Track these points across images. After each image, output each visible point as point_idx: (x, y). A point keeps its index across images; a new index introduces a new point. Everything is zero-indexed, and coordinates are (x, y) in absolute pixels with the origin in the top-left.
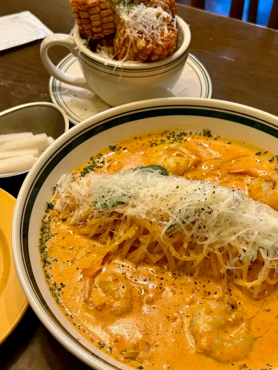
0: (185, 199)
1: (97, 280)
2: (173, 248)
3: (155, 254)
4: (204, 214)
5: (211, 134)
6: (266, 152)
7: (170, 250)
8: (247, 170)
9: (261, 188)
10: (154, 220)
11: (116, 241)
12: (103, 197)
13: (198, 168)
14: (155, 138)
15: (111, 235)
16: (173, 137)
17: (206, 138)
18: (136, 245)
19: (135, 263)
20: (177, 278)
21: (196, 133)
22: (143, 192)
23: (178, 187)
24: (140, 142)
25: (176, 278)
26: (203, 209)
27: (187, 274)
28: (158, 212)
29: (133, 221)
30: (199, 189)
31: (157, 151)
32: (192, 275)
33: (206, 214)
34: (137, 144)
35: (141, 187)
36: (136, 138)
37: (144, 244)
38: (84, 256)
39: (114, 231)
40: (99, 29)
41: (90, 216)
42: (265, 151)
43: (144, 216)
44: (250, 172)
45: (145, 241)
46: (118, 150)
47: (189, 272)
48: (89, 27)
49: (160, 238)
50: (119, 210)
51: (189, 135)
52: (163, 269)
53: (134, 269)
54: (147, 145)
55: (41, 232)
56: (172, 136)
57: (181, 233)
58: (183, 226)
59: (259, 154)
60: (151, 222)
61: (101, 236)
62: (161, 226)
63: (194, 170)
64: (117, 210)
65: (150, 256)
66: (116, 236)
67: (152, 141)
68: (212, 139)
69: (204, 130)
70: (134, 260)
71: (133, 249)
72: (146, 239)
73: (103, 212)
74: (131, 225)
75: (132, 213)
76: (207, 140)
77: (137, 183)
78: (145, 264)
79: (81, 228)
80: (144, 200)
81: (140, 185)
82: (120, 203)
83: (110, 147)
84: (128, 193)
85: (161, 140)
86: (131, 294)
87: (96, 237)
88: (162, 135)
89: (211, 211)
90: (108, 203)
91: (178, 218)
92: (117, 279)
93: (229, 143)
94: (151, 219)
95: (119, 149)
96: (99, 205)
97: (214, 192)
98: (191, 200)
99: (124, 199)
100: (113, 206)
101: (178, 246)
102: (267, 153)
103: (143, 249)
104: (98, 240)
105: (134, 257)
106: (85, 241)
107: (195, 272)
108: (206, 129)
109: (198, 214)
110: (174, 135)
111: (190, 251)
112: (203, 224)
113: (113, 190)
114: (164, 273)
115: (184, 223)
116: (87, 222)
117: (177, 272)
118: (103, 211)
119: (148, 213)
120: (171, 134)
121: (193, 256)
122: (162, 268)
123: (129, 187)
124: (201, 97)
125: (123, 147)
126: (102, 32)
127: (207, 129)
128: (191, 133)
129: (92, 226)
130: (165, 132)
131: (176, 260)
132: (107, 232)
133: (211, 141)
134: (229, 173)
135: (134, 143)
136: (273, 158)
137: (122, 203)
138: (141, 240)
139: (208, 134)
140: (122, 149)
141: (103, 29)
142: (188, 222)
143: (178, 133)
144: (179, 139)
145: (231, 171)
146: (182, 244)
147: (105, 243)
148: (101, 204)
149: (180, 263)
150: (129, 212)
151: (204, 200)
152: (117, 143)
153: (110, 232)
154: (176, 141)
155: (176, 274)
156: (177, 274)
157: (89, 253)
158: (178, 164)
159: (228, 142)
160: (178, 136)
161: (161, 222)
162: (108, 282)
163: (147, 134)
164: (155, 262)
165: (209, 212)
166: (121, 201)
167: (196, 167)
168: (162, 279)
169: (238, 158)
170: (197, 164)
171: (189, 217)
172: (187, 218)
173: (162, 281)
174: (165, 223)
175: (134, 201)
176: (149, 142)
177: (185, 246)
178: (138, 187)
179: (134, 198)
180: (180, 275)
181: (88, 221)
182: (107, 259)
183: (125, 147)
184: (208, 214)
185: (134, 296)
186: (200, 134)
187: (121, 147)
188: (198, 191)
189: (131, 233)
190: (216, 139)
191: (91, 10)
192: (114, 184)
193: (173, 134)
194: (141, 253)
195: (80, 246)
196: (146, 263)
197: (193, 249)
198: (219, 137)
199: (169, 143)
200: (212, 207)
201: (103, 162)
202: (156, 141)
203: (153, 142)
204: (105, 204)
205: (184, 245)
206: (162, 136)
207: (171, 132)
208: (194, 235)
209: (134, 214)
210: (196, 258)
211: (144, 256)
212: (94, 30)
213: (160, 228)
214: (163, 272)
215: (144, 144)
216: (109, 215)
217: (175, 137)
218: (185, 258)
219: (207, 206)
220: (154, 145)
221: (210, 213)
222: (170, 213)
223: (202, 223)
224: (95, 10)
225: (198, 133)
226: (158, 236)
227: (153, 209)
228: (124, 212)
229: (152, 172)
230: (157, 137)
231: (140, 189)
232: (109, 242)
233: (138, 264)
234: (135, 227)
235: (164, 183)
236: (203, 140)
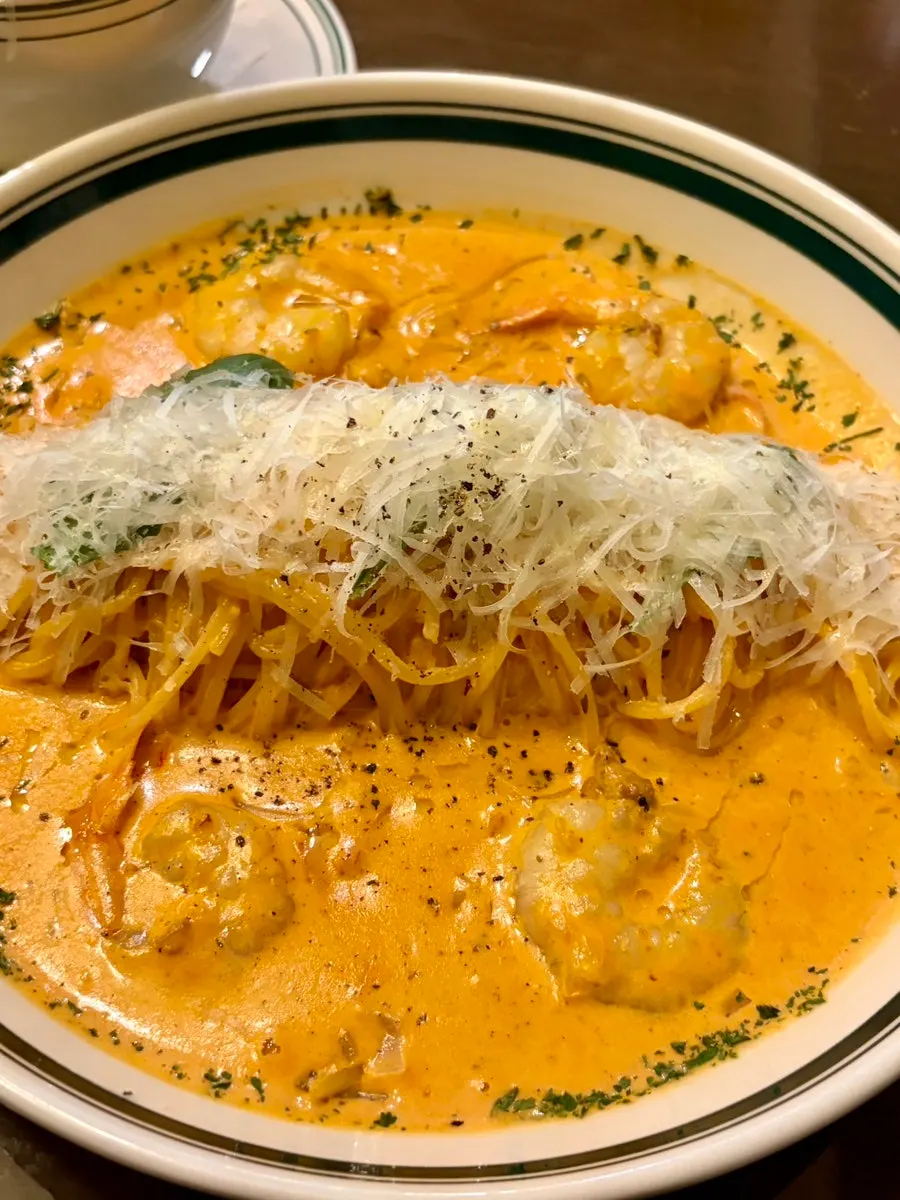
0: (392, 461)
1: (132, 839)
2: (389, 652)
3: (324, 686)
4: (476, 501)
5: (398, 200)
6: (599, 233)
7: (380, 661)
8: (555, 308)
9: (617, 362)
10: (292, 567)
11: (166, 679)
12: (71, 522)
13: (387, 334)
14: (201, 258)
15: (140, 658)
16: (265, 240)
17: (381, 219)
18: (245, 673)
19: (256, 739)
20: (422, 751)
21: (343, 211)
22: (224, 469)
23: (352, 423)
24: (149, 283)
25: (419, 754)
26: (468, 486)
27: (455, 729)
28: (300, 533)
29: (213, 589)
30: (435, 412)
31: (220, 304)
32: (472, 727)
33: (482, 501)
34: (139, 291)
35: (210, 451)
36: (126, 270)
37: (277, 662)
38: (55, 764)
39: (147, 641)
41: (35, 609)
42: (593, 231)
43: (253, 562)
44: (565, 312)
45: (278, 650)
46: (72, 327)
47: (458, 718)
49: (335, 628)
50: (146, 557)
51: (317, 223)
52: (365, 735)
53: (260, 762)
54: (177, 287)
56: (257, 237)
57: (407, 593)
58: (408, 566)
59: (574, 243)
60: (284, 578)
61: (103, 670)
62: (327, 583)
63: (373, 347)
64: (138, 560)
65: (308, 698)
66: (160, 657)
67: (190, 270)
68: (404, 219)
69: (368, 195)
70: (251, 729)
71: (237, 688)
72: (279, 643)
73: (85, 580)
74: (209, 607)
75: (204, 560)
76: (388, 228)
77: (190, 439)
78: (295, 732)
79: (13, 658)
80: (234, 500)
81: (205, 446)
82: (146, 532)
83: (39, 322)
84: (165, 488)
85: (224, 261)
86: (276, 860)
87: (82, 678)
88: (221, 237)
89: (497, 487)
90: (95, 542)
91: (386, 538)
92: (209, 819)
93: (467, 224)
94: (284, 568)
95: (73, 322)
96: (61, 558)
97: (491, 414)
98: (416, 460)
99: (158, 514)
100: (122, 548)
101: (402, 639)
102: (604, 236)
103: (275, 683)
104: (91, 691)
105: (248, 720)
106: (40, 706)
107: (479, 712)
108: (374, 190)
109: (452, 507)
110: (264, 233)
111: (450, 646)
112: (480, 539)
113: (102, 487)
114: (374, 746)
115: (408, 550)
116: (32, 631)
117: (418, 731)
118: (85, 576)
119: (264, 546)
120: (252, 231)
121: (464, 662)
122: (361, 729)
123: (163, 463)
124: (319, 71)
125: (88, 312)
127: (379, 189)
128: (324, 214)
129: (55, 645)
130: (230, 227)
131: (407, 690)
132: (121, 654)
133: (401, 226)
134: (499, 331)
135: (126, 289)
136: (626, 247)
137: (154, 530)
138: (263, 648)
139: (384, 204)
140: (85, 323)
142: (424, 546)
143: (275, 220)
144: (286, 242)
145: (504, 323)
146: (417, 628)
147: (124, 694)
148: (71, 553)
149: (422, 697)
150: (189, 556)
151: (461, 451)
152: (60, 302)
153: (133, 648)
154: (280, 252)
155: (415, 740)
156: (420, 737)
157: (72, 746)
158: (311, 334)
159: (460, 223)
160: (280, 231)
161: (323, 568)
162: (178, 839)
163: (165, 244)
164: (330, 715)
165: (489, 491)
166: (146, 524)
167: (375, 332)
168: (371, 769)
169: (509, 270)
170: (378, 321)
171: (424, 525)
172: (419, 529)
173: (374, 778)
174: (337, 567)
175: (196, 511)
176: (182, 274)
177: (431, 631)
178: (200, 454)
179: (196, 499)
180: (430, 739)
181: (32, 628)
182: (148, 750)
183: (94, 314)
184: (490, 497)
185: (288, 864)
186: (358, 211)
187: (80, 316)
188: (432, 424)
189: (217, 636)
190: (416, 218)
192: (102, 463)
193: (259, 229)
194: (274, 696)
195: (29, 731)
196: (299, 726)
197: (457, 635)
198: (428, 208)
199: (254, 265)
200: (496, 469)
201: (26, 387)
202: (206, 265)
203: (193, 274)
204: (84, 549)
205: (425, 630)
206: (223, 244)
207: (251, 222)
208: (456, 588)
209: (210, 564)
210: (477, 664)
211: (284, 704)
213: (324, 591)
214: (367, 745)
215: (163, 288)
216: (112, 587)
217: (271, 237)
218: (438, 675)
219: (481, 470)
220: (202, 283)
221: (495, 495)
222: (346, 526)
223: (475, 539)
225: (351, 208)
226: (323, 622)
227: (279, 526)
228: (171, 562)
229: (235, 385)
230: (205, 251)
231: (207, 462)
232: (136, 685)
233: (268, 741)
234: (228, 606)
235: (295, 417)
236: (372, 230)
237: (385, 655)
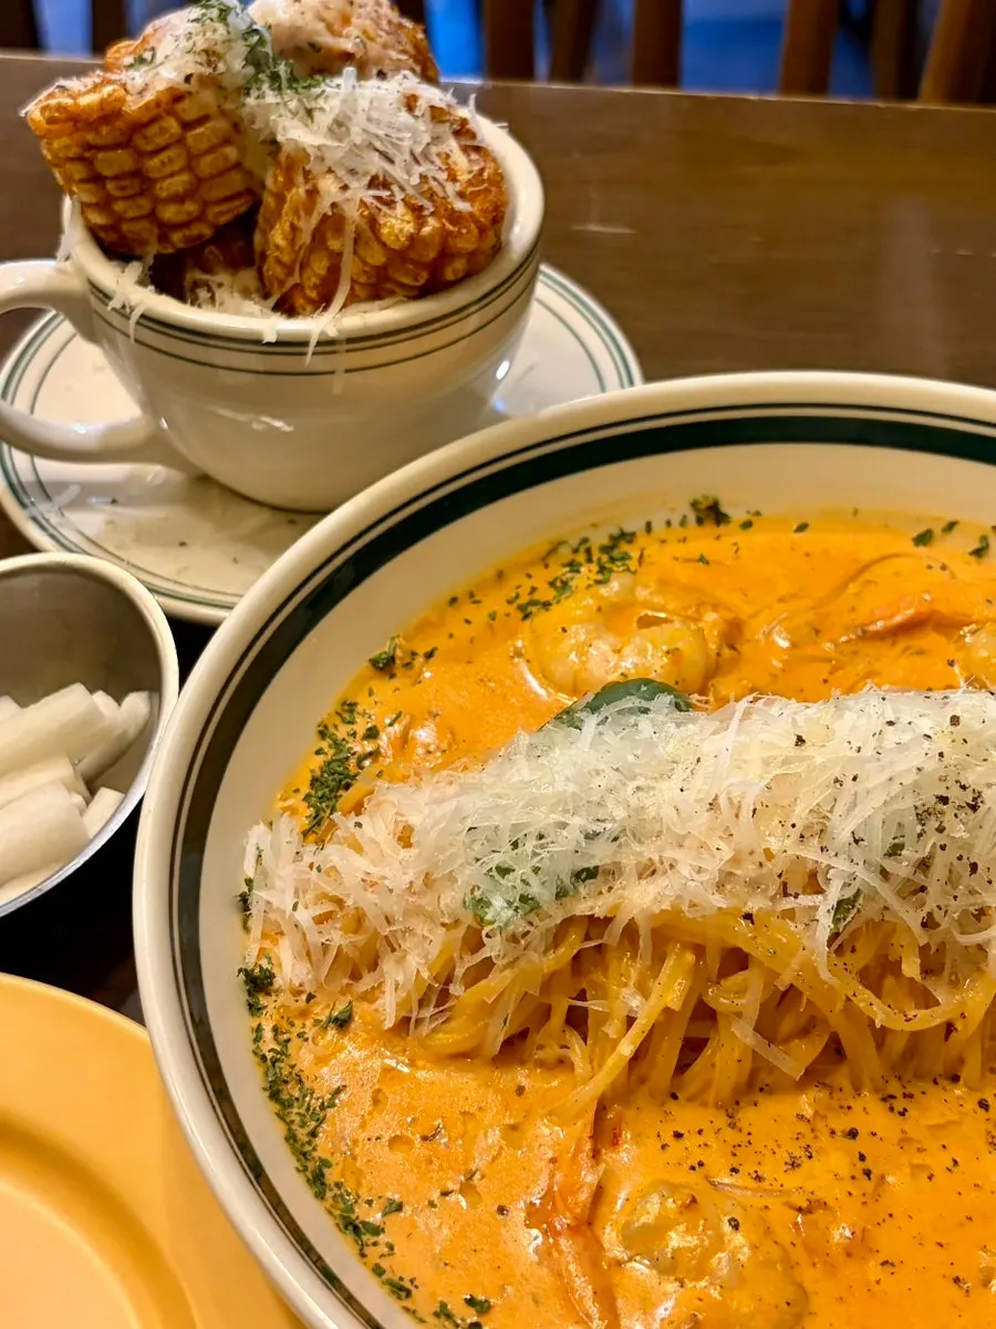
0: (855, 779)
1: (610, 1237)
2: (868, 995)
3: (787, 1040)
4: (956, 815)
5: (725, 509)
6: (951, 526)
7: (862, 1005)
8: (924, 609)
10: (754, 904)
11: (615, 1043)
12: (504, 871)
13: (745, 649)
14: (527, 584)
15: (577, 1020)
16: (589, 560)
17: (710, 529)
18: (698, 1032)
19: (717, 1107)
20: (905, 1110)
21: (669, 523)
22: (664, 800)
23: (800, 740)
24: (479, 615)
25: (902, 1114)
26: (944, 800)
27: (935, 1082)
28: (761, 864)
29: (664, 936)
30: (891, 723)
31: (564, 630)
32: (955, 1079)
33: (962, 815)
34: (468, 622)
35: (641, 782)
36: (454, 600)
37: (739, 1015)
38: (501, 1148)
39: (585, 1000)
40: (191, 207)
41: (459, 972)
42: (943, 524)
43: (719, 901)
44: (934, 612)
45: (740, 998)
46: (408, 665)
47: (939, 1069)
48: (145, 204)
49: (815, 970)
50: (589, 903)
51: (642, 540)
52: (836, 1095)
53: (729, 1134)
54: (508, 615)
55: (275, 1107)
56: (581, 557)
57: (882, 928)
58: (886, 892)
59: (924, 539)
60: (748, 917)
61: (538, 1038)
62: (792, 919)
63: (735, 663)
64: (582, 908)
65: (775, 1056)
66: (604, 1018)
67: (517, 597)
68: (734, 526)
69: (694, 505)
70: (711, 1097)
71: (693, 1048)
72: (741, 992)
73: (528, 932)
74: (659, 959)
75: (655, 901)
76: (718, 538)
77: (617, 770)
78: (759, 1097)
79: (434, 1030)
80: (683, 833)
81: (634, 778)
82: (583, 876)
83: (374, 662)
84: (603, 825)
85: (552, 584)
86: (776, 1243)
87: (514, 1048)
88: (544, 561)
89: (975, 799)
90: (535, 889)
91: (861, 863)
92: (694, 1200)
93: (802, 528)
94: (745, 904)
95: (408, 660)
96: (499, 910)
97: (955, 720)
98: (886, 776)
99: (600, 855)
100: (561, 894)
101: (880, 973)
102: (957, 528)
103: (735, 1042)
104: (523, 1063)
105: (708, 1084)
106: (466, 1086)
107: (961, 1061)
108: (700, 498)
109: (933, 824)
110: (588, 551)
111: (931, 984)
112: (965, 858)
113: (534, 830)
114: (849, 1108)
115: (884, 874)
116: (457, 997)
117: (895, 1088)
118: (528, 928)
119: (724, 881)
120: (576, 551)
121: (948, 1003)
122: (831, 1089)
123: (596, 798)
125: (422, 649)
126: (200, 218)
127: (705, 497)
128: (649, 528)
129: (487, 1009)
130: (553, 551)
131: (881, 1035)
132: (558, 1017)
133: (731, 535)
134: (867, 636)
135: (455, 623)
136: (984, 538)
137: (591, 873)
138: (719, 999)
139: (712, 514)
140: (420, 660)
141: (205, 205)
142: (902, 868)
143: (599, 539)
144: (612, 560)
145: (872, 628)
146: (894, 968)
147: (563, 1064)
148: (510, 903)
149: (897, 1046)
150: (639, 899)
151: (931, 765)
152: (393, 639)
153: (571, 1009)
154: (611, 571)
155: (893, 1097)
156: (899, 1094)
157: (514, 1128)
159: (794, 528)
160: (606, 549)
161: (788, 903)
162: (659, 1230)
163: (491, 572)
164: (798, 1074)
165: (968, 804)
166: (586, 865)
167: (733, 647)
168: (853, 1134)
169: (859, 572)
170: (733, 634)
171: (901, 847)
172: (895, 851)
173: (861, 1144)
174: (806, 900)
175: (637, 848)
176: (510, 602)
177: (911, 968)
178: (632, 786)
179: (634, 836)
180: (911, 1096)
181: (456, 994)
182: (604, 1126)
183: (429, 649)
184: (969, 811)
185: (789, 1247)
186: (683, 523)
187: (414, 654)
188: (891, 735)
189: (671, 990)
190: (747, 525)
191: (145, 137)
192: (533, 803)
193: (582, 549)
194: (736, 1056)
195: (464, 1114)
196: (761, 1090)
197: (932, 971)
198: (758, 514)
199: (589, 586)
200: (971, 778)
201: (372, 734)
202: (534, 590)
203: (524, 599)
204: (524, 899)
205: (904, 966)
206: (547, 566)
207: (574, 543)
208: (938, 915)
209: (666, 906)
210: (963, 1003)
211: (748, 1064)
212: (169, 213)
213: (793, 929)
214: (842, 1107)
215: (493, 617)
216: (551, 939)
217: (596, 555)
218: (926, 1019)
219: (957, 782)
220: (534, 609)
221: (974, 808)
222: (811, 853)
223: (960, 858)
224: (163, 130)
225: (676, 521)
226: (795, 964)
227: (736, 860)
228: (616, 907)
229: (645, 711)
230: (529, 576)
231: (640, 794)
232: (577, 1052)
233: (732, 1106)
234: (680, 956)
235: (728, 739)
236: (703, 541)
237: (865, 999)
